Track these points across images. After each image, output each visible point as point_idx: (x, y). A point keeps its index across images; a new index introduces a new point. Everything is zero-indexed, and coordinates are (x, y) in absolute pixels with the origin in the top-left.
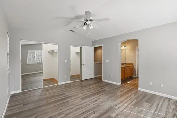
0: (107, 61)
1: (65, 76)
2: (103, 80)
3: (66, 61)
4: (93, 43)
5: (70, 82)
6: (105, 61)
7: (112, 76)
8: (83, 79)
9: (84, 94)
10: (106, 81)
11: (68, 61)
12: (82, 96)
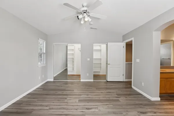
0: (138, 60)
1: (88, 74)
2: (133, 87)
3: (89, 59)
4: (124, 37)
5: (92, 80)
6: (135, 60)
7: (143, 83)
8: (108, 81)
9: (89, 96)
10: (136, 90)
11: (90, 59)
12: (86, 98)
